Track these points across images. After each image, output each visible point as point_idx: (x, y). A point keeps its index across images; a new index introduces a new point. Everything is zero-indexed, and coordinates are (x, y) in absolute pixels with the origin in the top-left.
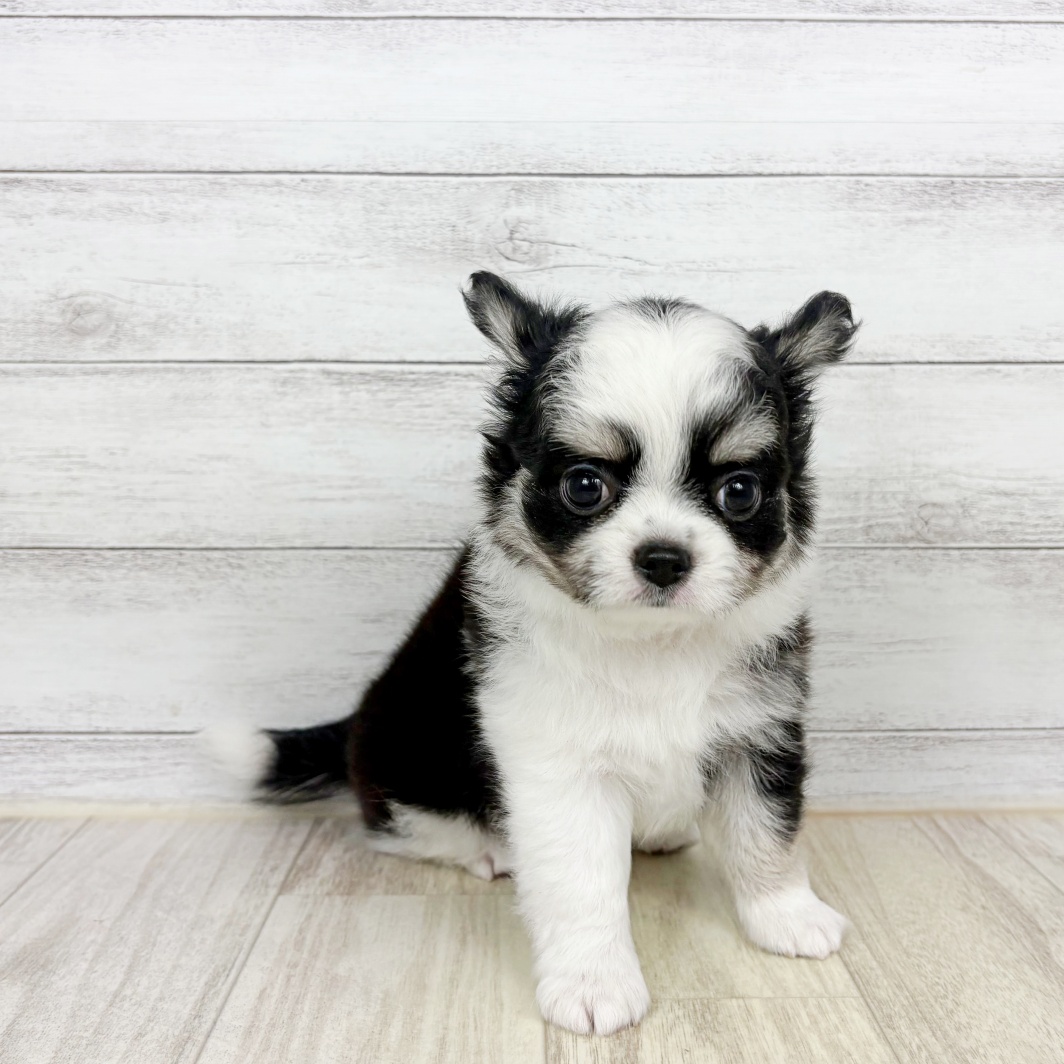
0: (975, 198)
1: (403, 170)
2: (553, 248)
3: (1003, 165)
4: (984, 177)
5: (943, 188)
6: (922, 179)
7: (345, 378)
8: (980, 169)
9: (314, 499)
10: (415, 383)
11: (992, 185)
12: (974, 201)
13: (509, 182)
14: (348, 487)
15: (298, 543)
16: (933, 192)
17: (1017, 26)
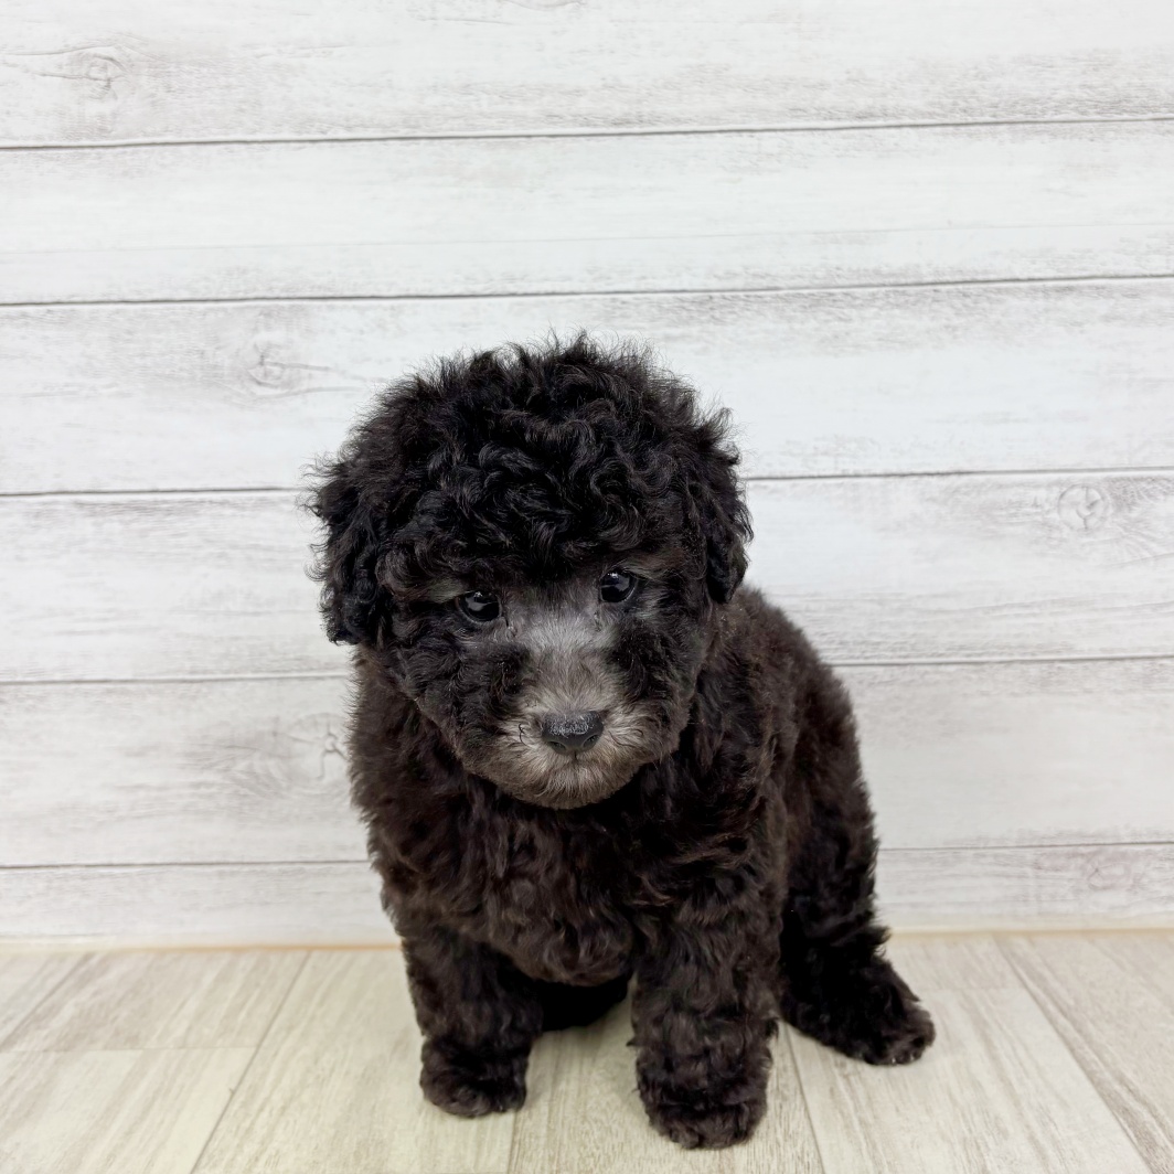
0: (734, 313)
1: (149, 297)
2: (304, 372)
3: (762, 277)
4: (743, 290)
5: (701, 303)
6: (679, 295)
7: (98, 509)
8: (739, 283)
9: (72, 633)
10: (169, 512)
11: (752, 299)
12: (734, 316)
13: (256, 307)
14: (105, 620)
15: (58, 677)
16: (692, 308)
17: (773, 134)
